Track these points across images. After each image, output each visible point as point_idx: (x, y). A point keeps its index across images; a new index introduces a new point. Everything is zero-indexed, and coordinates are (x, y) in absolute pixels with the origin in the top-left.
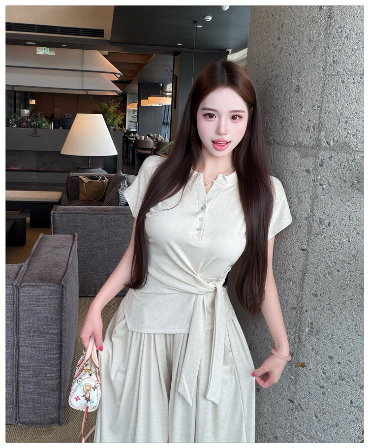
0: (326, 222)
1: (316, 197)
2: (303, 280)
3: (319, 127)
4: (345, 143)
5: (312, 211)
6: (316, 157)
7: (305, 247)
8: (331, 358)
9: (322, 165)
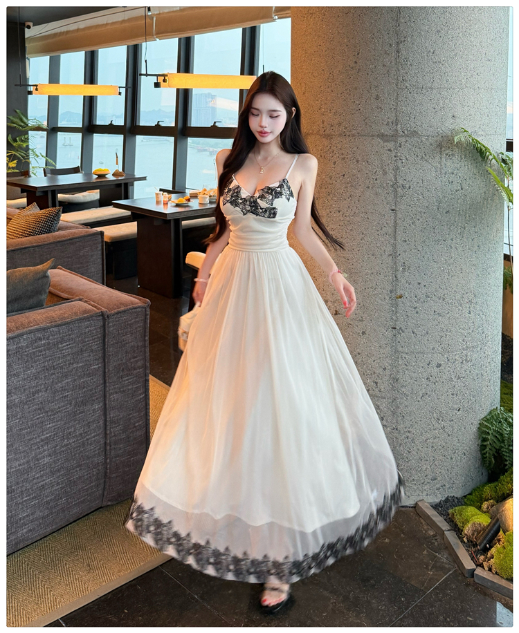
0: (407, 186)
1: (398, 168)
2: (395, 232)
3: (397, 122)
4: (415, 131)
5: (396, 179)
6: (395, 141)
7: (394, 208)
8: (419, 284)
9: (400, 147)
